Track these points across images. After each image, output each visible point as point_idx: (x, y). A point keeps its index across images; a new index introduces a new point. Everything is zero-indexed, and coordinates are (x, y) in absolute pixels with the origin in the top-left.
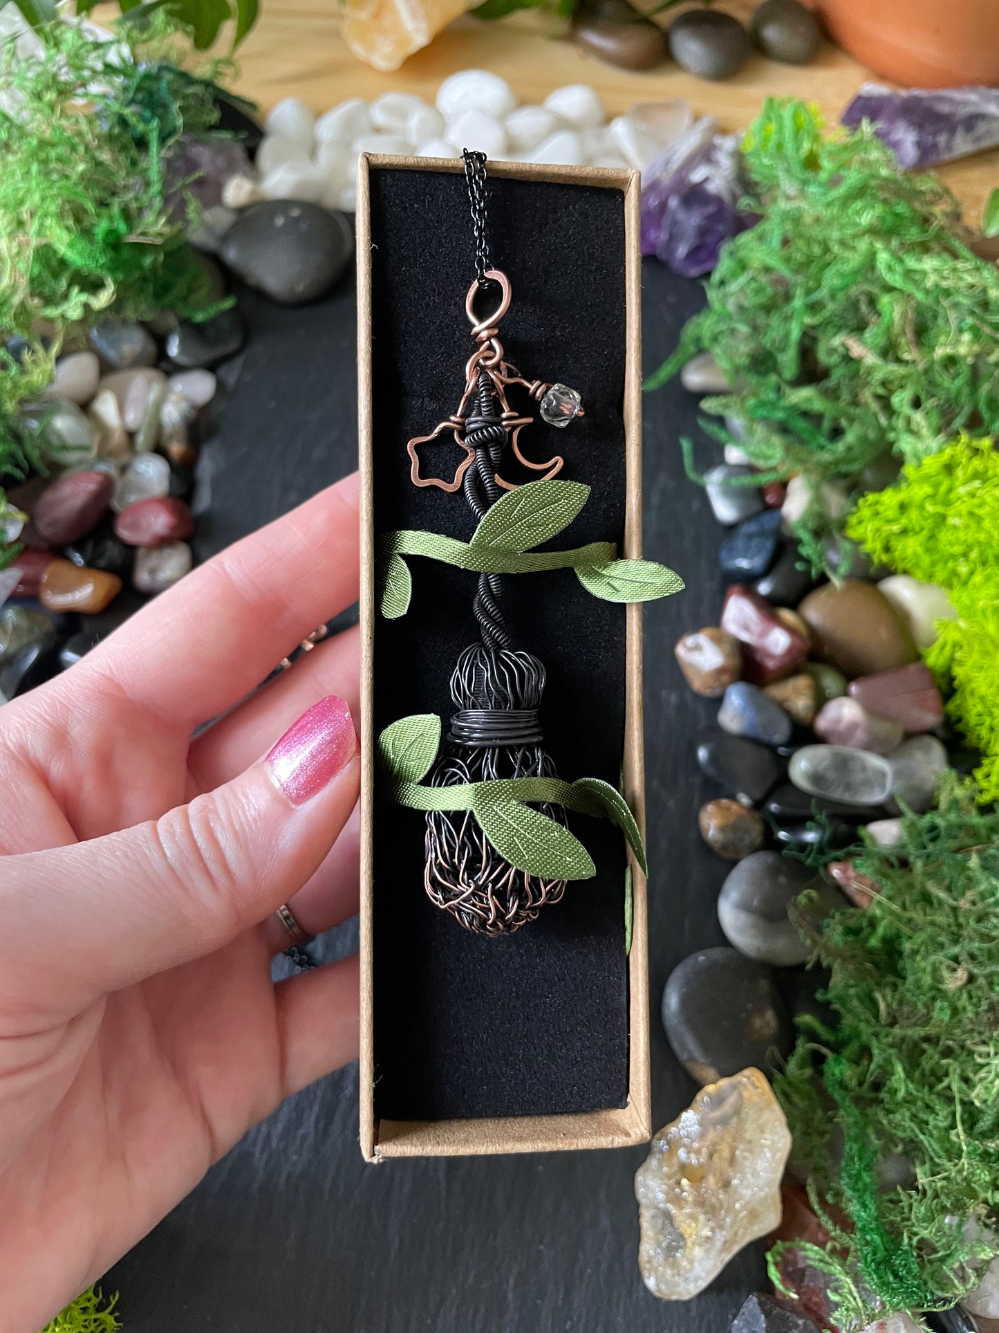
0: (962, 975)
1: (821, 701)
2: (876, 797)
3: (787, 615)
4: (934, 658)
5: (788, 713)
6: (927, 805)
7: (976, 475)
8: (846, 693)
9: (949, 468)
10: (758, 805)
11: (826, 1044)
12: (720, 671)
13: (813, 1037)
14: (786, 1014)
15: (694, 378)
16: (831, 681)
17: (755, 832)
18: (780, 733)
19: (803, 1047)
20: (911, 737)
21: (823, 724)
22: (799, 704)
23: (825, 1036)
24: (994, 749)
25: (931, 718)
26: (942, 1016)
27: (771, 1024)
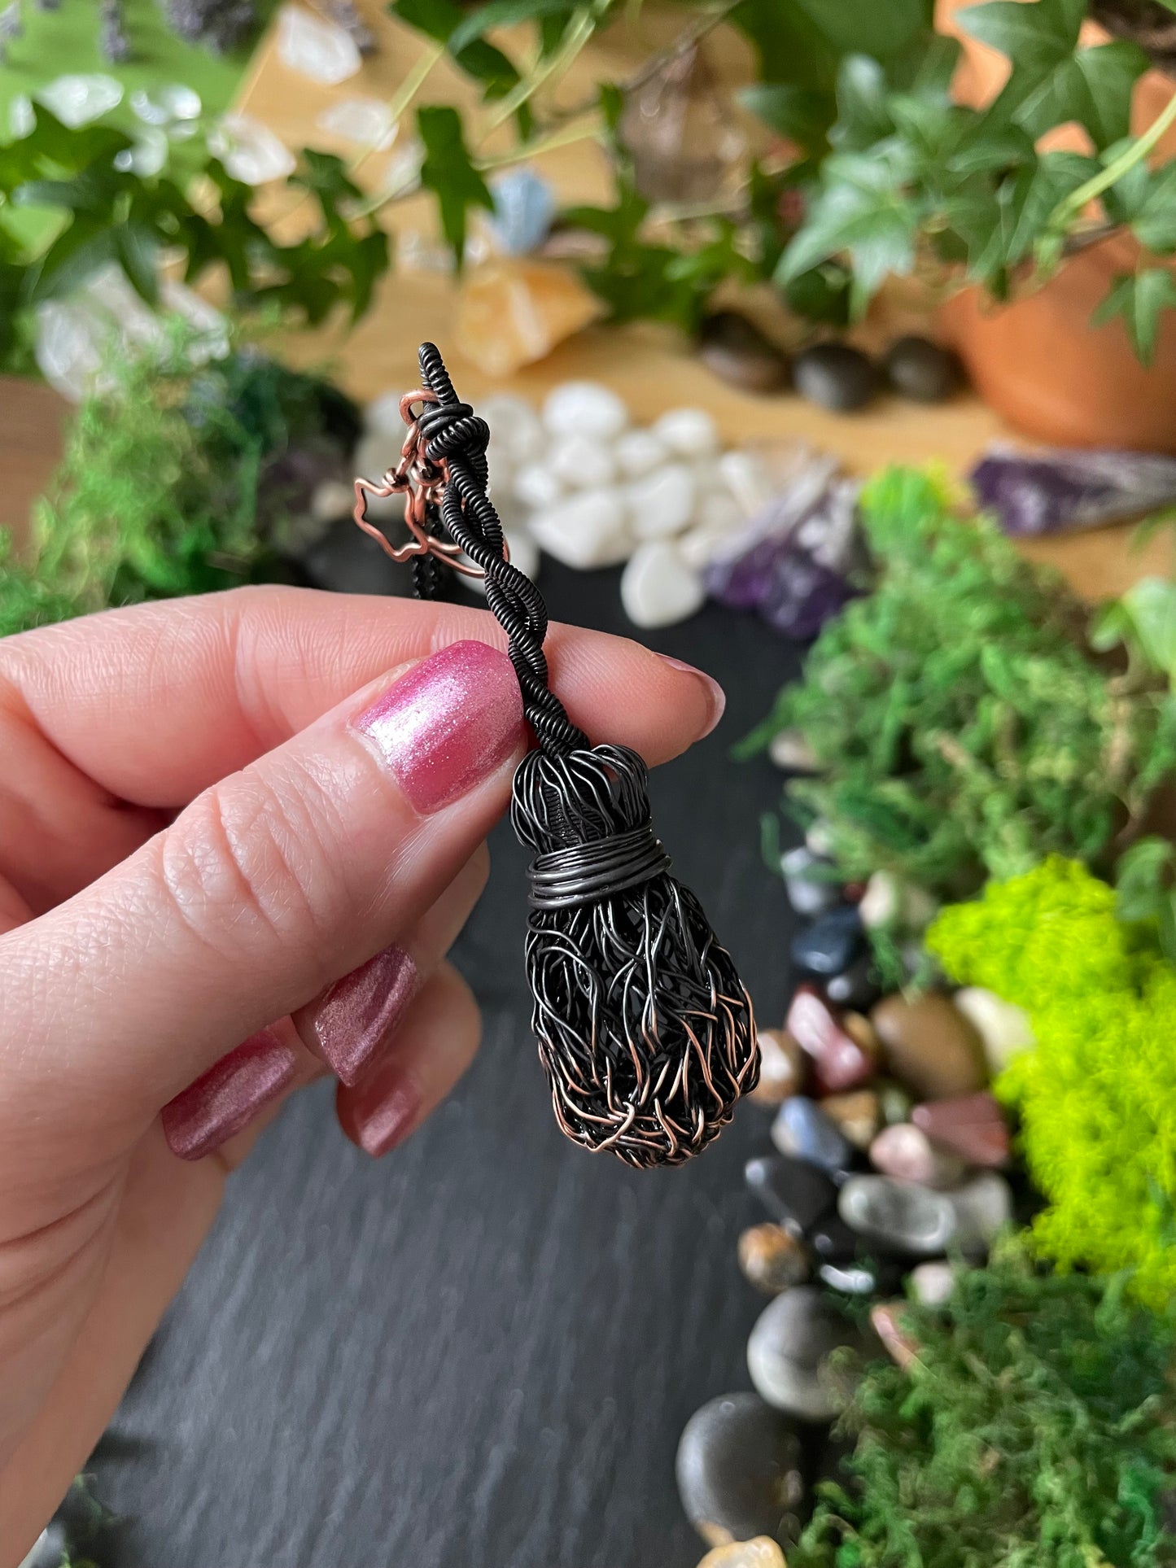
0: (993, 1457)
1: (882, 1124)
2: (929, 1239)
3: (857, 1024)
4: (1004, 1088)
5: (844, 1137)
6: (980, 1257)
7: (1060, 904)
8: (907, 1120)
9: (1035, 893)
10: (806, 1238)
11: (847, 1517)
12: (778, 1083)
13: (835, 1510)
14: (810, 1480)
15: (786, 752)
16: (894, 1105)
17: (797, 1267)
18: (833, 1159)
19: (822, 1518)
20: (972, 1173)
21: (881, 1152)
22: (858, 1127)
23: (846, 1506)
24: (1058, 1194)
25: (994, 1155)
26: (966, 1502)
27: (791, 1487)
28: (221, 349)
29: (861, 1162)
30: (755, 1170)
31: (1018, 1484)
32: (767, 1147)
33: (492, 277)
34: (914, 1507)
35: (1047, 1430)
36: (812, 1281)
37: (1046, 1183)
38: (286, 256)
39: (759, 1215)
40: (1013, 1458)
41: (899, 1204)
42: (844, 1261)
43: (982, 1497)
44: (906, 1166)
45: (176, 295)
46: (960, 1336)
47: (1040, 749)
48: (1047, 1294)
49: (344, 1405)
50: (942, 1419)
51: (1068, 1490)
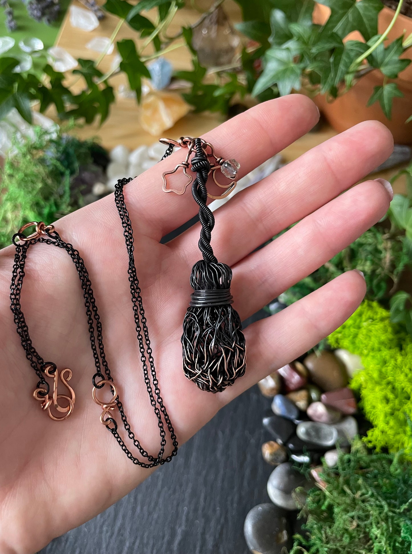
0: (355, 524)
1: (310, 401)
2: (330, 443)
3: (299, 366)
4: (354, 385)
5: (297, 407)
6: (348, 448)
8: (319, 400)
10: (285, 445)
11: (304, 547)
12: (272, 389)
13: (300, 544)
14: (291, 533)
16: (314, 394)
17: (283, 455)
18: (293, 416)
19: (295, 547)
20: (344, 417)
21: (310, 412)
22: (301, 404)
23: (304, 543)
24: (375, 423)
25: (352, 410)
26: (346, 540)
27: (285, 536)
28: (54, 136)
29: (303, 416)
30: (266, 421)
31: (365, 533)
32: (270, 413)
33: (151, 99)
34: (327, 543)
35: (374, 513)
36: (288, 460)
37: (371, 419)
38: (76, 99)
39: (268, 438)
40: (362, 524)
41: (317, 431)
42: (299, 453)
43: (352, 538)
44: (320, 417)
45: (37, 116)
46: (341, 479)
47: (359, 262)
48: (372, 461)
49: (124, 517)
50: (336, 510)
51: (382, 534)
